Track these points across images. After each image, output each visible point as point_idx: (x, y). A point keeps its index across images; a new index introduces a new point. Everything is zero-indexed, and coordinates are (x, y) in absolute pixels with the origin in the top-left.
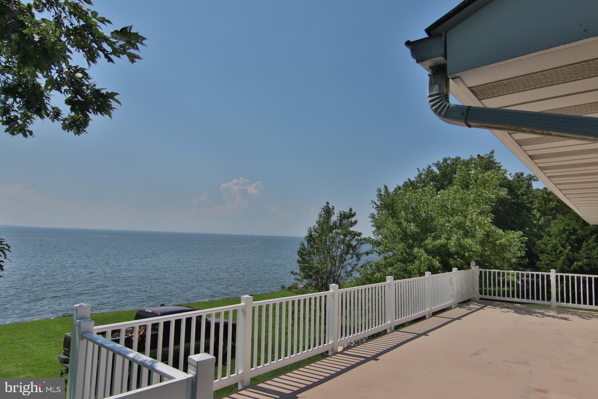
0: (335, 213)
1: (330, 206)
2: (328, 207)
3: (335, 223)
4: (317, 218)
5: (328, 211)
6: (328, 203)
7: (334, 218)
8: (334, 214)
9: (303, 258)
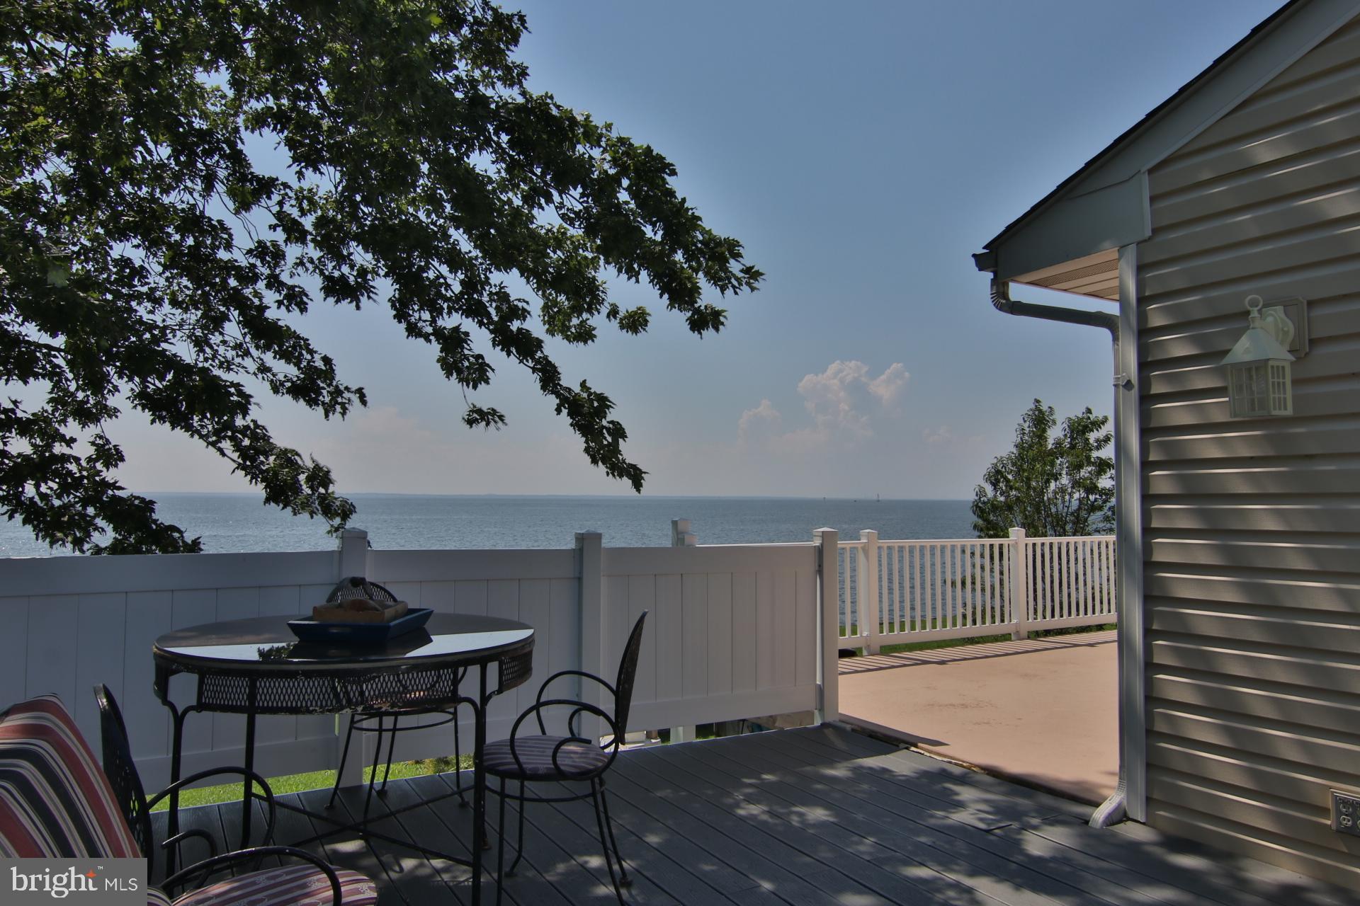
0: (1059, 422)
1: (1044, 408)
2: (1040, 411)
3: (1058, 444)
4: (1014, 438)
5: (1040, 420)
6: (1037, 401)
7: (1055, 434)
8: (1054, 422)
9: (985, 520)
